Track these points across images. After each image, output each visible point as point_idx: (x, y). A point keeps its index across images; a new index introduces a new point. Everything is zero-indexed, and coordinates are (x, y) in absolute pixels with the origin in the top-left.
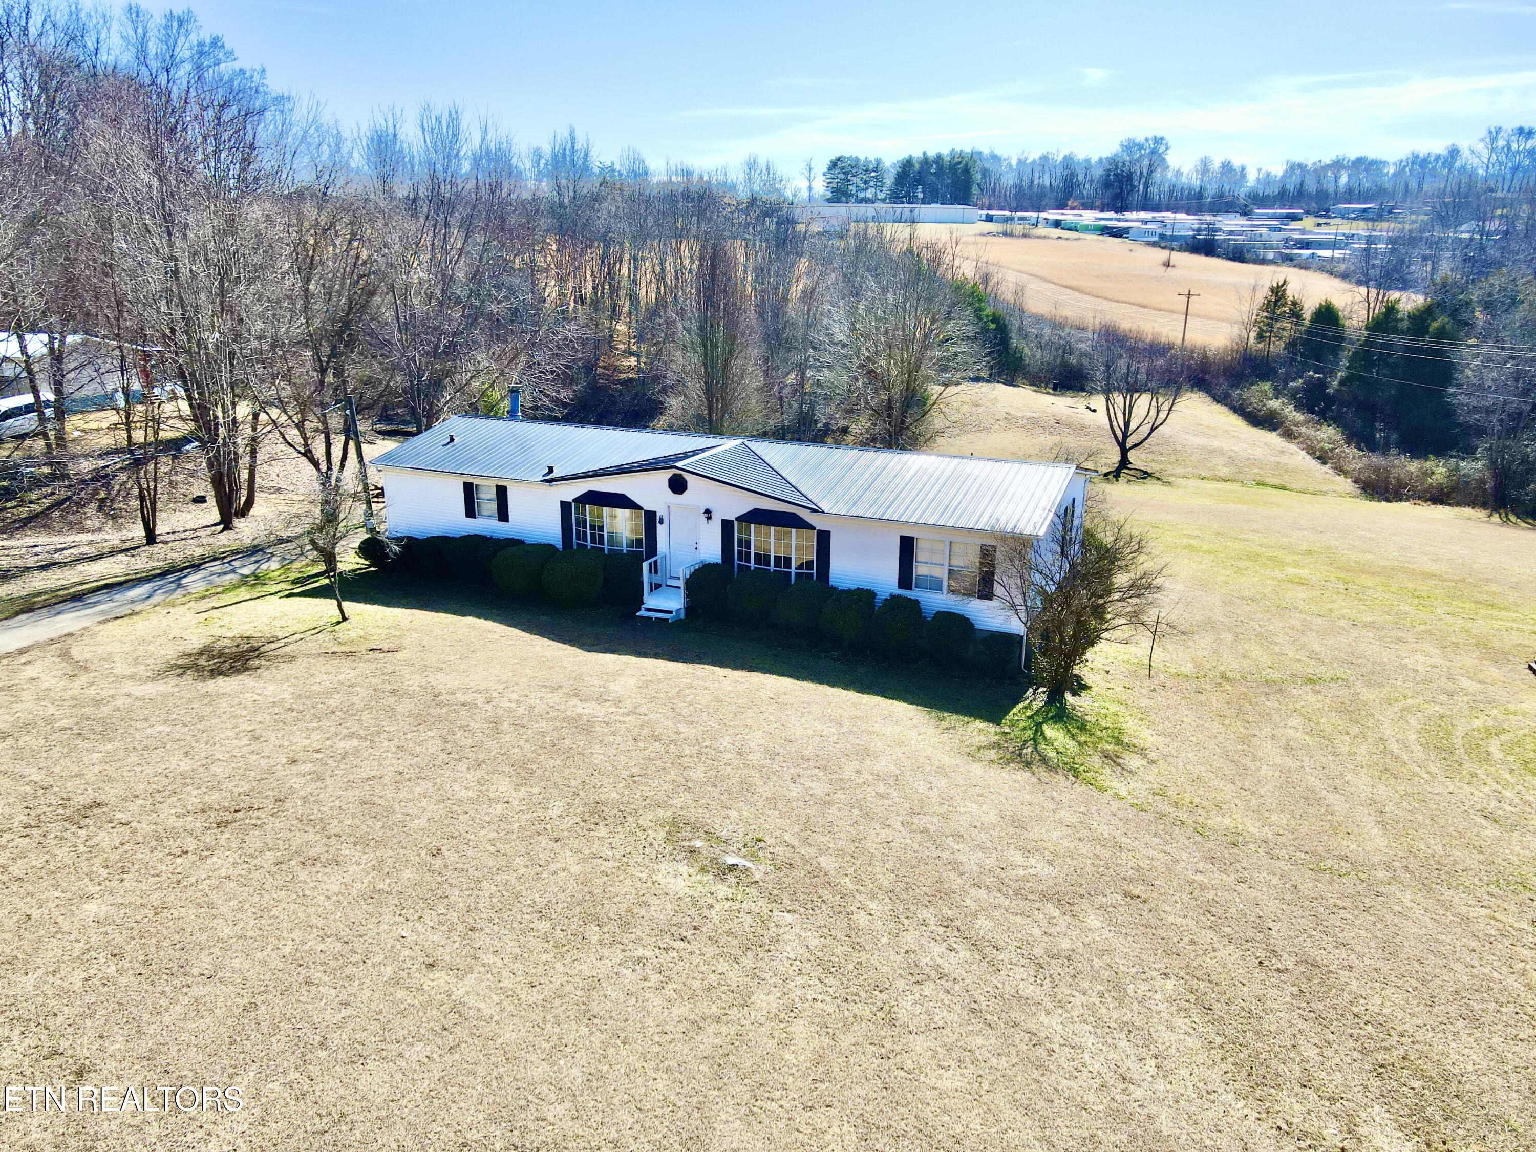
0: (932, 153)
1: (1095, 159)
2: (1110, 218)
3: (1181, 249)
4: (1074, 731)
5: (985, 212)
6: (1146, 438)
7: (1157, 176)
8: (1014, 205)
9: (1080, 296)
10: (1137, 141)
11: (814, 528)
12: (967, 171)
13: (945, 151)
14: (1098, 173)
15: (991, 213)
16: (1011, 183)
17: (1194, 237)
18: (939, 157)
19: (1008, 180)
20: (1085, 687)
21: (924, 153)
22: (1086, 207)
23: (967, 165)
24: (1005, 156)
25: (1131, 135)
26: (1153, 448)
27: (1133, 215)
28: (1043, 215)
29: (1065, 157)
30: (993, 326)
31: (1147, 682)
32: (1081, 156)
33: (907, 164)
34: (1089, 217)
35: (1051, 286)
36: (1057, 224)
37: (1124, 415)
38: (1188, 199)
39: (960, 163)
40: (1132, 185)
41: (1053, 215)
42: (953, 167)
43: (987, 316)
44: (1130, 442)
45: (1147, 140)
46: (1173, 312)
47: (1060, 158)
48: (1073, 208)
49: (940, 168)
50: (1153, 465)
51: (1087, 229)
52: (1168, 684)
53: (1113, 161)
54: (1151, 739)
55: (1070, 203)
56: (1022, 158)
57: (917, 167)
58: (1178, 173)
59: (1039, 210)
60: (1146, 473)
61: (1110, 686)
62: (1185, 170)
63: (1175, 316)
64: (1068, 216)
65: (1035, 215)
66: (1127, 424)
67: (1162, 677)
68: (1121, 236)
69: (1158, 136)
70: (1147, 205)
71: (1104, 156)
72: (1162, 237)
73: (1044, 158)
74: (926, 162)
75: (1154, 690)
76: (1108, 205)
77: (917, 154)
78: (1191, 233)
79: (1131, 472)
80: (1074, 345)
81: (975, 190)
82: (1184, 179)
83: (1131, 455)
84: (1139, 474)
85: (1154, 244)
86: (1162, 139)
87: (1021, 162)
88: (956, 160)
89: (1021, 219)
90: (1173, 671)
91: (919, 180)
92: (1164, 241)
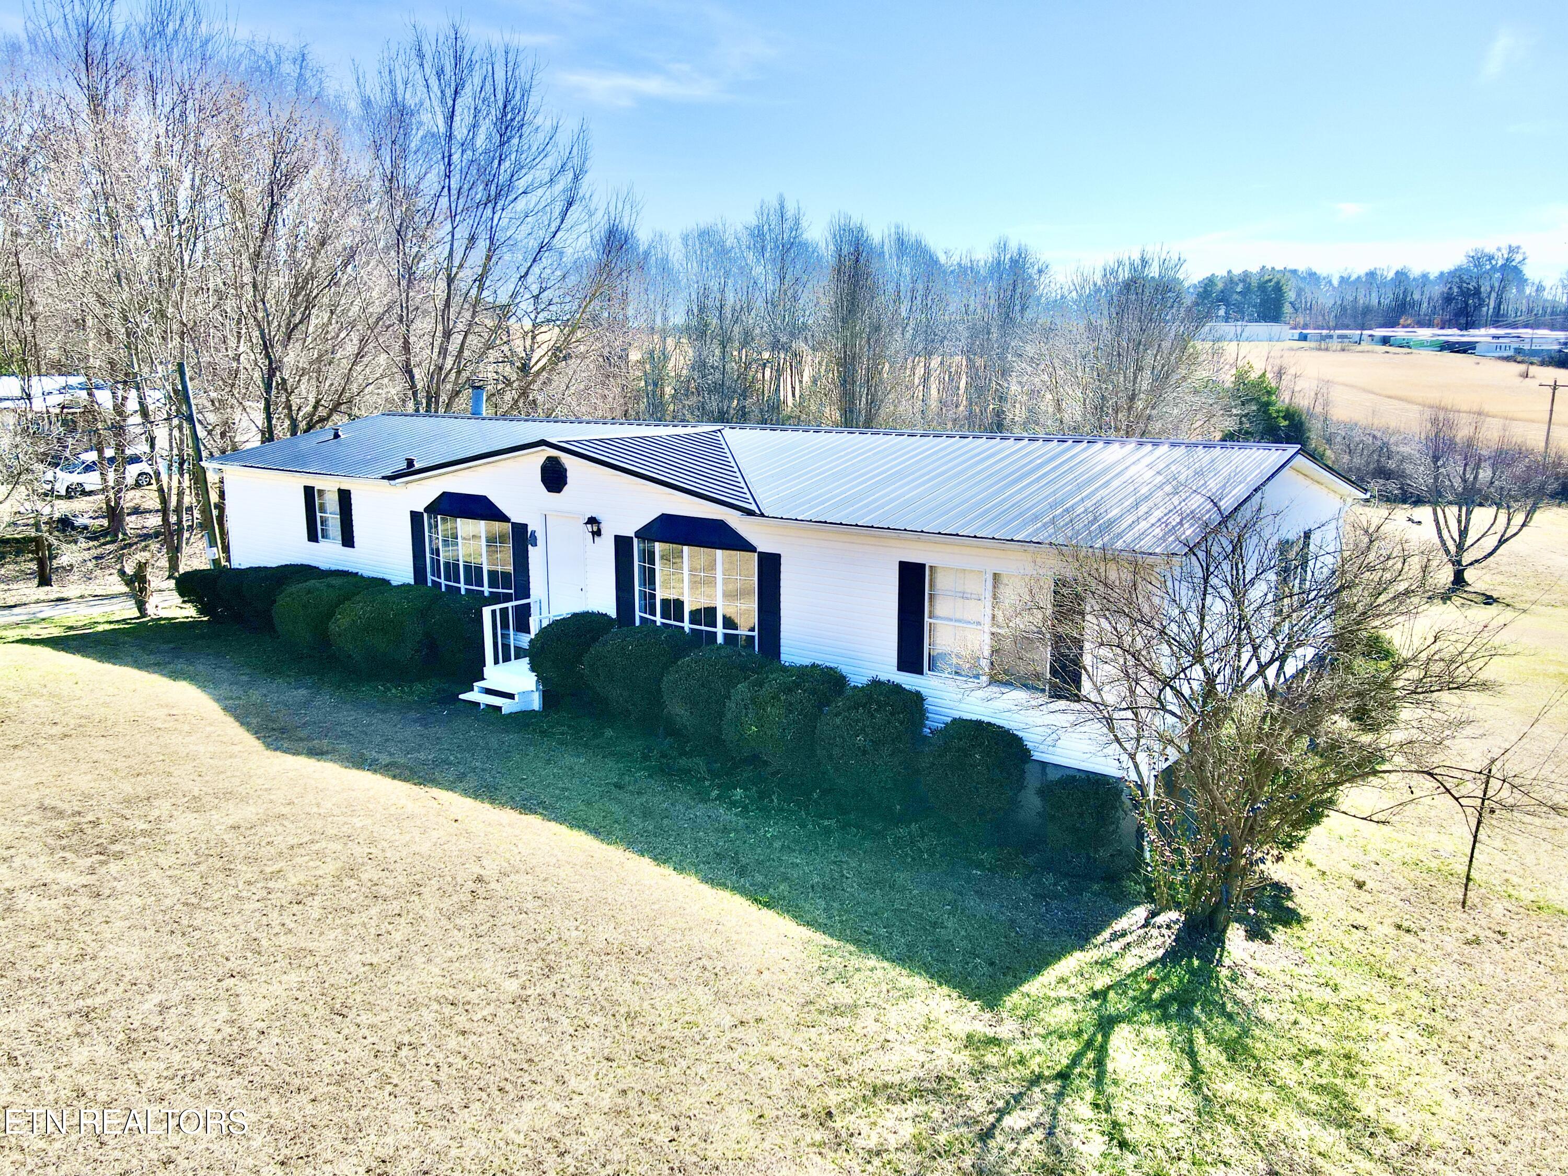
0: (1237, 271)
1: (1434, 274)
2: (1453, 335)
3: (1542, 364)
4: (1210, 1055)
5: (1299, 331)
6: (1490, 554)
7: (1512, 292)
8: (1332, 324)
9: (1408, 406)
10: (1487, 251)
11: (752, 549)
12: (1278, 288)
13: (1254, 269)
14: (1437, 290)
15: (1305, 332)
16: (1330, 303)
17: (1560, 351)
18: (1246, 274)
19: (1326, 299)
20: (1289, 918)
21: (1230, 272)
22: (1421, 324)
23: (1278, 283)
24: (1325, 275)
25: (1480, 246)
26: (1502, 568)
27: (1483, 331)
28: (1367, 332)
29: (1397, 273)
30: (1284, 423)
31: (1457, 919)
32: (1416, 271)
33: (1209, 283)
34: (1425, 333)
35: (1372, 396)
36: (1385, 341)
37: (1459, 522)
38: (1553, 313)
39: (1270, 280)
40: (1479, 299)
41: (1381, 332)
42: (1262, 287)
43: (1278, 411)
44: (1467, 559)
45: (1499, 249)
46: (1533, 421)
47: (1391, 275)
48: (1404, 327)
49: (1247, 290)
50: (1501, 588)
51: (1422, 345)
52: (1513, 929)
53: (1457, 275)
54: (1451, 1108)
55: (1402, 321)
56: (1345, 275)
57: (1220, 286)
58: (1540, 288)
59: (1363, 329)
60: (1490, 597)
61: (1361, 920)
62: (1547, 284)
63: (1536, 425)
64: (1399, 333)
65: (1359, 332)
66: (1463, 533)
67: (1498, 909)
68: (1465, 352)
69: (1514, 245)
70: (1498, 319)
71: (1446, 270)
72: (1518, 351)
73: (1371, 275)
74: (1231, 281)
75: (1476, 941)
76: (1450, 320)
77: (1221, 272)
78: (1557, 347)
79: (1470, 596)
80: (1394, 448)
81: (1287, 309)
82: (1547, 295)
83: (1468, 575)
84: (1480, 598)
85: (1507, 359)
86: (1518, 248)
87: (1343, 280)
88: (1266, 278)
89: (1339, 337)
90: (1527, 896)
91: (1223, 298)
92: (1520, 356)
